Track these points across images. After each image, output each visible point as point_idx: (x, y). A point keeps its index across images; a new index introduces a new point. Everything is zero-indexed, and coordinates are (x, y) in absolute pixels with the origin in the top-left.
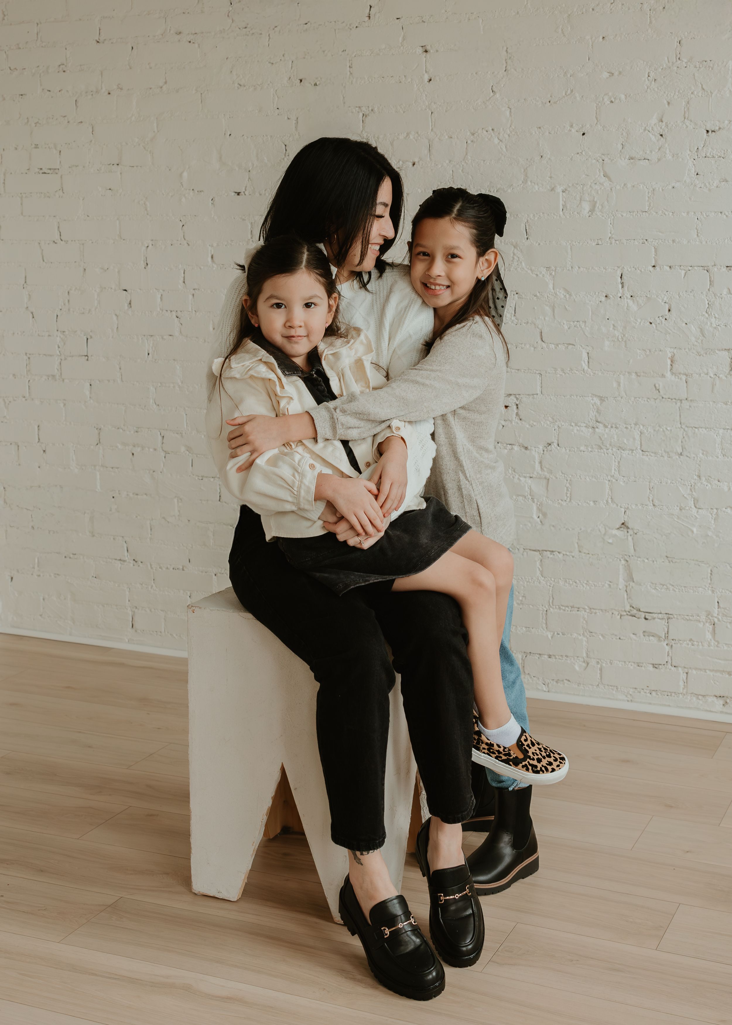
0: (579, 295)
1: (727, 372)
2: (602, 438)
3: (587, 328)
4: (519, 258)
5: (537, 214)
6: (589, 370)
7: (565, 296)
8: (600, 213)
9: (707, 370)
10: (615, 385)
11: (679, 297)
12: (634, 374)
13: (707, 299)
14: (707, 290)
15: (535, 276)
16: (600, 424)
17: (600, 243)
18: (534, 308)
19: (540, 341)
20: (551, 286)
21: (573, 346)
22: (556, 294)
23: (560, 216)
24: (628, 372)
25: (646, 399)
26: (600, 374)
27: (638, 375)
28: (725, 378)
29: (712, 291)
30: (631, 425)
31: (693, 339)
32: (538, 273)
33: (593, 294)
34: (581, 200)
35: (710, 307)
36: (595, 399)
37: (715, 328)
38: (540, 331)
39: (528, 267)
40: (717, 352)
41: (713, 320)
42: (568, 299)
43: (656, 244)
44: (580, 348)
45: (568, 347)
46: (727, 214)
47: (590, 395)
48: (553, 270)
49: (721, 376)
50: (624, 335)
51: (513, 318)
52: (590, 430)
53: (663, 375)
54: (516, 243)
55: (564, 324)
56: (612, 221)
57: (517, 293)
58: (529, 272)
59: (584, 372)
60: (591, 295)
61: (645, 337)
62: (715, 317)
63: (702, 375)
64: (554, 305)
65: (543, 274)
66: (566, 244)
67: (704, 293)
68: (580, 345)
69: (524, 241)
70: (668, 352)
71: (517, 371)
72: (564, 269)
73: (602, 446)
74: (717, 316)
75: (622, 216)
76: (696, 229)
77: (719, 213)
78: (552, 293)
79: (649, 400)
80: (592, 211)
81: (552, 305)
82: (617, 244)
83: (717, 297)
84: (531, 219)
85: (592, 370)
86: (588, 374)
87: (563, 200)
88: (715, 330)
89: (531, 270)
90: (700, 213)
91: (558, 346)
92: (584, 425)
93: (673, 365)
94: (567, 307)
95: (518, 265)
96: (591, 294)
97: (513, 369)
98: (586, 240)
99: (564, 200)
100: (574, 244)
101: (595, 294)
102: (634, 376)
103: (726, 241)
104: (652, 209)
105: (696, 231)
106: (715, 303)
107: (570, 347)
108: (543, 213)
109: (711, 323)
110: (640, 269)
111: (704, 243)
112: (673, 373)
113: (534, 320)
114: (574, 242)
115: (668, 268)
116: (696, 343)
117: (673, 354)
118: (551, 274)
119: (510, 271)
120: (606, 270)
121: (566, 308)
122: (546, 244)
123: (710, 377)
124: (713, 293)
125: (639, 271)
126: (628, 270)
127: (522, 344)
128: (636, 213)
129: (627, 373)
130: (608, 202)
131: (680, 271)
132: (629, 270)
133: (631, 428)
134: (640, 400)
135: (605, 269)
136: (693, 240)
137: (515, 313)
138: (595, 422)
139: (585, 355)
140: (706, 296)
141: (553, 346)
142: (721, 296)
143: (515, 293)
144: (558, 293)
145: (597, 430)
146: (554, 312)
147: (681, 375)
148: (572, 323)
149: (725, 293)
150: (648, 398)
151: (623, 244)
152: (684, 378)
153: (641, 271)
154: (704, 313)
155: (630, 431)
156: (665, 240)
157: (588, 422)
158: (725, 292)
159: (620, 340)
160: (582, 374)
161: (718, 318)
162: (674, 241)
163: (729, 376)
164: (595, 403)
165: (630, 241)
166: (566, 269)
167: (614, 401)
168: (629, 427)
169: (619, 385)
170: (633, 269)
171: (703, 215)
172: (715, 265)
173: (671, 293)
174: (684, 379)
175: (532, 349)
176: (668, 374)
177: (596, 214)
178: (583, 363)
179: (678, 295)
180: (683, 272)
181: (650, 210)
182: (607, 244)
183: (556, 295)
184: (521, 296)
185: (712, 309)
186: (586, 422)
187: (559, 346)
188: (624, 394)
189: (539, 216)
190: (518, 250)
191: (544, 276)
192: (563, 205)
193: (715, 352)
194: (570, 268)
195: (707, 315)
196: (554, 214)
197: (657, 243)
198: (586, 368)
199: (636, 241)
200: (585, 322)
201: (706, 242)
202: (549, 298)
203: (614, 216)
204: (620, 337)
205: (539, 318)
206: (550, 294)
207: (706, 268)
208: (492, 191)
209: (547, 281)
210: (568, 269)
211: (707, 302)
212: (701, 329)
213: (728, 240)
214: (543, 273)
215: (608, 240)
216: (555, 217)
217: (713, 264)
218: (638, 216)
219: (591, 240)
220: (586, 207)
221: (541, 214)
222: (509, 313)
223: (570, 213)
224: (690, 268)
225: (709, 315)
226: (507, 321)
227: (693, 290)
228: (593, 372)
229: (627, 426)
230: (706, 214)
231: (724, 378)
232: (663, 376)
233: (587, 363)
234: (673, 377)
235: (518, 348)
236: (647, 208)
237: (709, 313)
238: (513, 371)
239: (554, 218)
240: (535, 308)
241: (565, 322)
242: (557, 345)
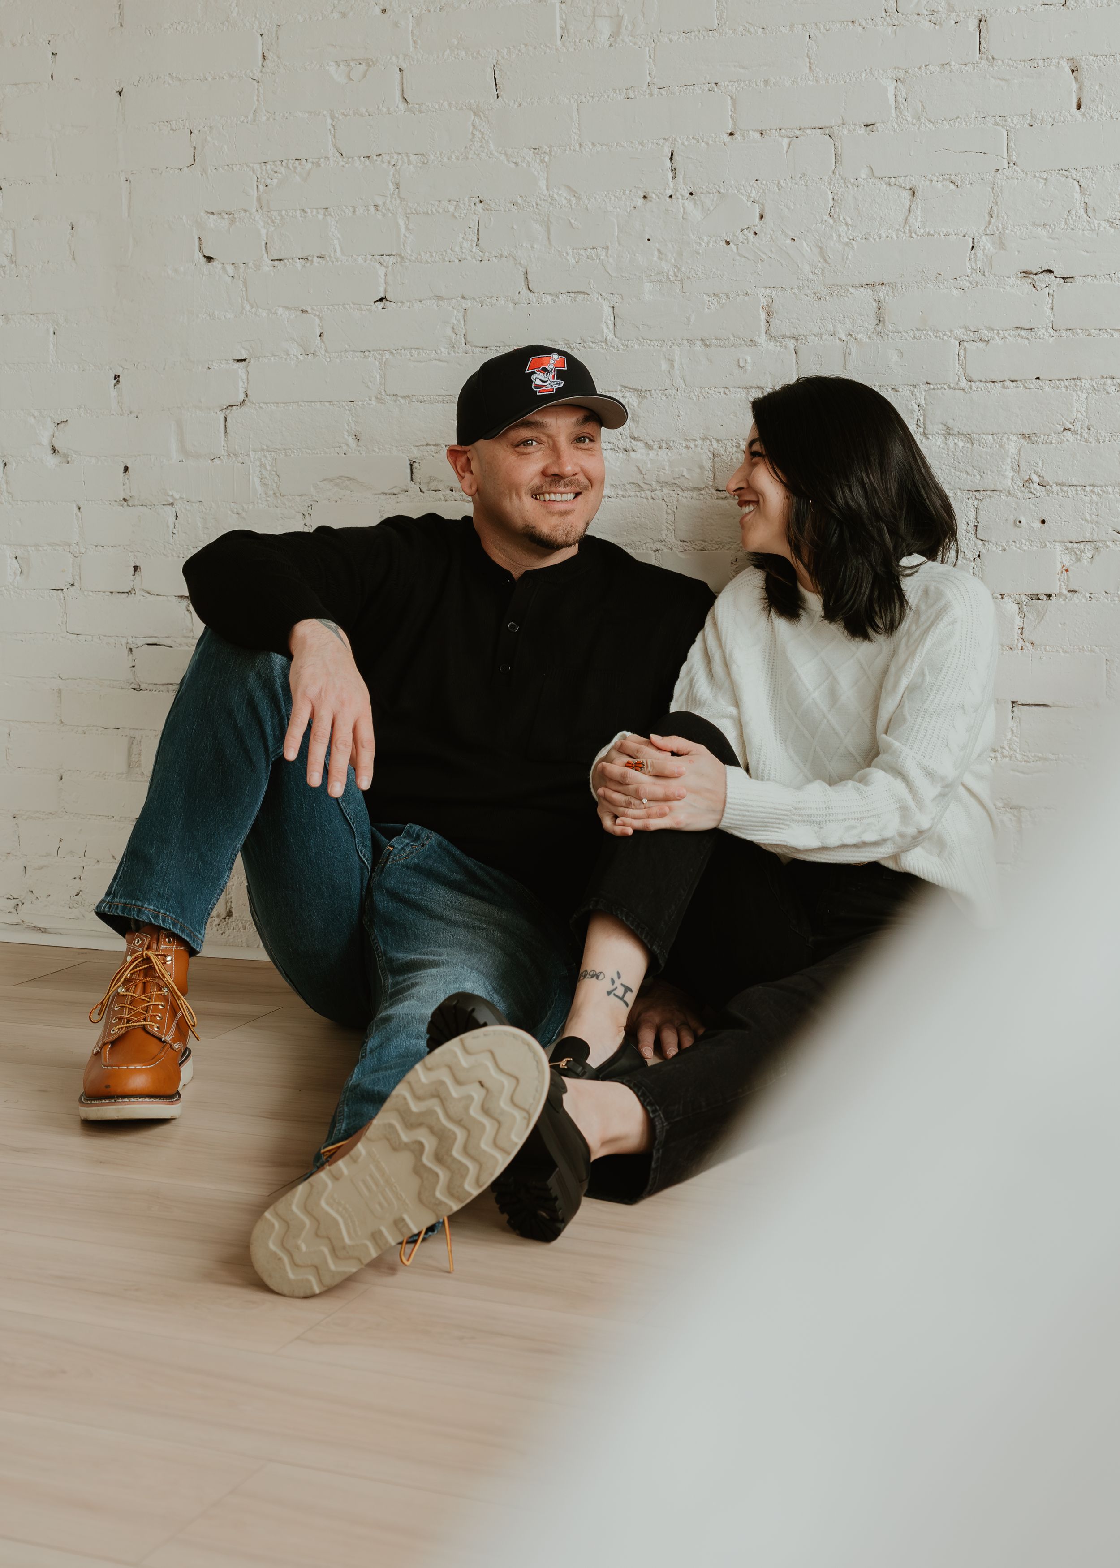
0: (595, 198)
1: (871, 328)
2: (641, 468)
3: (611, 260)
4: (483, 134)
5: (514, 47)
6: (616, 339)
7: (569, 201)
8: (630, 38)
9: (834, 326)
10: (664, 366)
11: (779, 189)
12: (699, 343)
13: (830, 189)
14: (831, 173)
15: (513, 165)
16: (639, 444)
17: (631, 95)
18: (513, 228)
19: (525, 291)
20: (543, 184)
21: (586, 296)
22: (552, 198)
23: (556, 49)
24: (688, 340)
25: (722, 390)
26: (636, 346)
27: (706, 345)
28: (868, 340)
29: (839, 175)
30: (695, 440)
31: (807, 268)
32: (519, 160)
33: (620, 194)
34: (594, 16)
35: (836, 204)
36: (627, 395)
37: (847, 244)
38: (525, 271)
39: (500, 149)
40: (851, 290)
41: (843, 229)
42: (574, 207)
43: (734, 91)
44: (598, 299)
45: (575, 297)
46: (864, 23)
47: (619, 388)
48: (545, 153)
49: (860, 336)
50: (679, 269)
51: (474, 249)
52: (621, 455)
53: (751, 340)
54: (478, 106)
55: (567, 254)
56: (652, 52)
57: (481, 202)
58: (503, 158)
59: (607, 344)
60: (616, 197)
61: (717, 269)
62: (846, 224)
63: (824, 337)
64: (548, 219)
65: (528, 162)
66: (570, 101)
67: (826, 178)
68: (598, 293)
69: (491, 101)
70: (760, 296)
71: (483, 350)
72: (565, 150)
73: (643, 485)
74: (849, 221)
75: (671, 40)
76: (808, 56)
77: (850, 24)
78: (545, 196)
79: (727, 391)
80: (615, 35)
81: (546, 219)
82: (662, 95)
83: (849, 185)
84: (503, 58)
85: (621, 339)
86: (614, 347)
87: (561, 19)
88: (846, 248)
89: (506, 154)
90: (814, 26)
91: (558, 298)
92: (610, 446)
93: (771, 320)
94: (572, 221)
95: (481, 146)
96: (617, 194)
97: (477, 347)
98: (605, 92)
99: (564, 17)
100: (584, 100)
101: (624, 194)
102: (698, 347)
103: (864, 75)
104: (725, 23)
105: (808, 60)
106: (846, 195)
107: (580, 297)
108: (526, 45)
109: (840, 236)
110: (705, 140)
111: (822, 82)
112: (771, 337)
113: (512, 249)
114: (583, 97)
115: (758, 135)
116: (812, 276)
117: (770, 300)
118: (542, 161)
119: (468, 159)
120: (643, 146)
121: (570, 222)
122: (532, 103)
123: (840, 339)
124: (842, 179)
125: (703, 144)
126: (683, 144)
127: (491, 297)
128: (697, 33)
129: (685, 342)
130: (643, 17)
131: (780, 138)
132: (686, 143)
133: (696, 446)
134: (711, 392)
135: (641, 144)
136: (801, 78)
137: (478, 240)
138: (629, 439)
139: (607, 311)
140: (830, 184)
141: (549, 298)
142: (856, 183)
143: (477, 200)
144: (555, 196)
145: (632, 454)
146: (549, 231)
147: (787, 340)
148: (582, 252)
149: (864, 176)
150: (727, 388)
151: (674, 94)
152: (791, 344)
153: (707, 144)
154: (826, 217)
155: (694, 452)
156: (750, 81)
157: (615, 441)
158: (864, 174)
159: (672, 279)
160: (603, 348)
161: (852, 226)
162: (766, 82)
163: (874, 336)
164: (628, 402)
165: (686, 89)
166: (570, 149)
167: (664, 398)
168: (692, 446)
169: (672, 366)
170: (693, 141)
171: (820, 30)
172: (844, 124)
173: (764, 182)
174: (793, 347)
175: (511, 305)
176: (762, 339)
177: (623, 41)
178: (604, 326)
179: (778, 186)
180: (786, 141)
181: (722, 26)
182: (644, 95)
183: (552, 200)
184: (489, 205)
185: (840, 208)
186: (612, 441)
187: (561, 297)
188: (682, 382)
189: (519, 51)
190: (481, 118)
191: (529, 166)
192: (561, 27)
193: (848, 290)
194: (577, 147)
195: (831, 221)
196: (546, 46)
197: (736, 89)
198: (610, 336)
199: (696, 88)
200: (607, 248)
201: (827, 80)
202: (539, 207)
203: (656, 41)
204: (671, 273)
205: (522, 245)
206: (541, 200)
207: (827, 131)
208: (432, 10)
209: (536, 173)
210: (572, 148)
211: (831, 197)
212: (821, 248)
213: (867, 74)
214: (527, 158)
215: (645, 88)
216: (548, 51)
217: (841, 122)
218: (699, 39)
219: (614, 90)
220: (605, 28)
221: (523, 46)
222: (467, 240)
223: (575, 41)
224: (798, 133)
225: (835, 221)
226: (464, 256)
227: (804, 175)
228: (623, 345)
229: (688, 444)
230: (824, 26)
231: (865, 339)
232: (753, 343)
233: (611, 327)
234: (772, 344)
235: (484, 306)
236: (716, 22)
237: (836, 216)
238: (477, 350)
239: (545, 53)
240: (515, 227)
241: (570, 251)
242: (557, 295)
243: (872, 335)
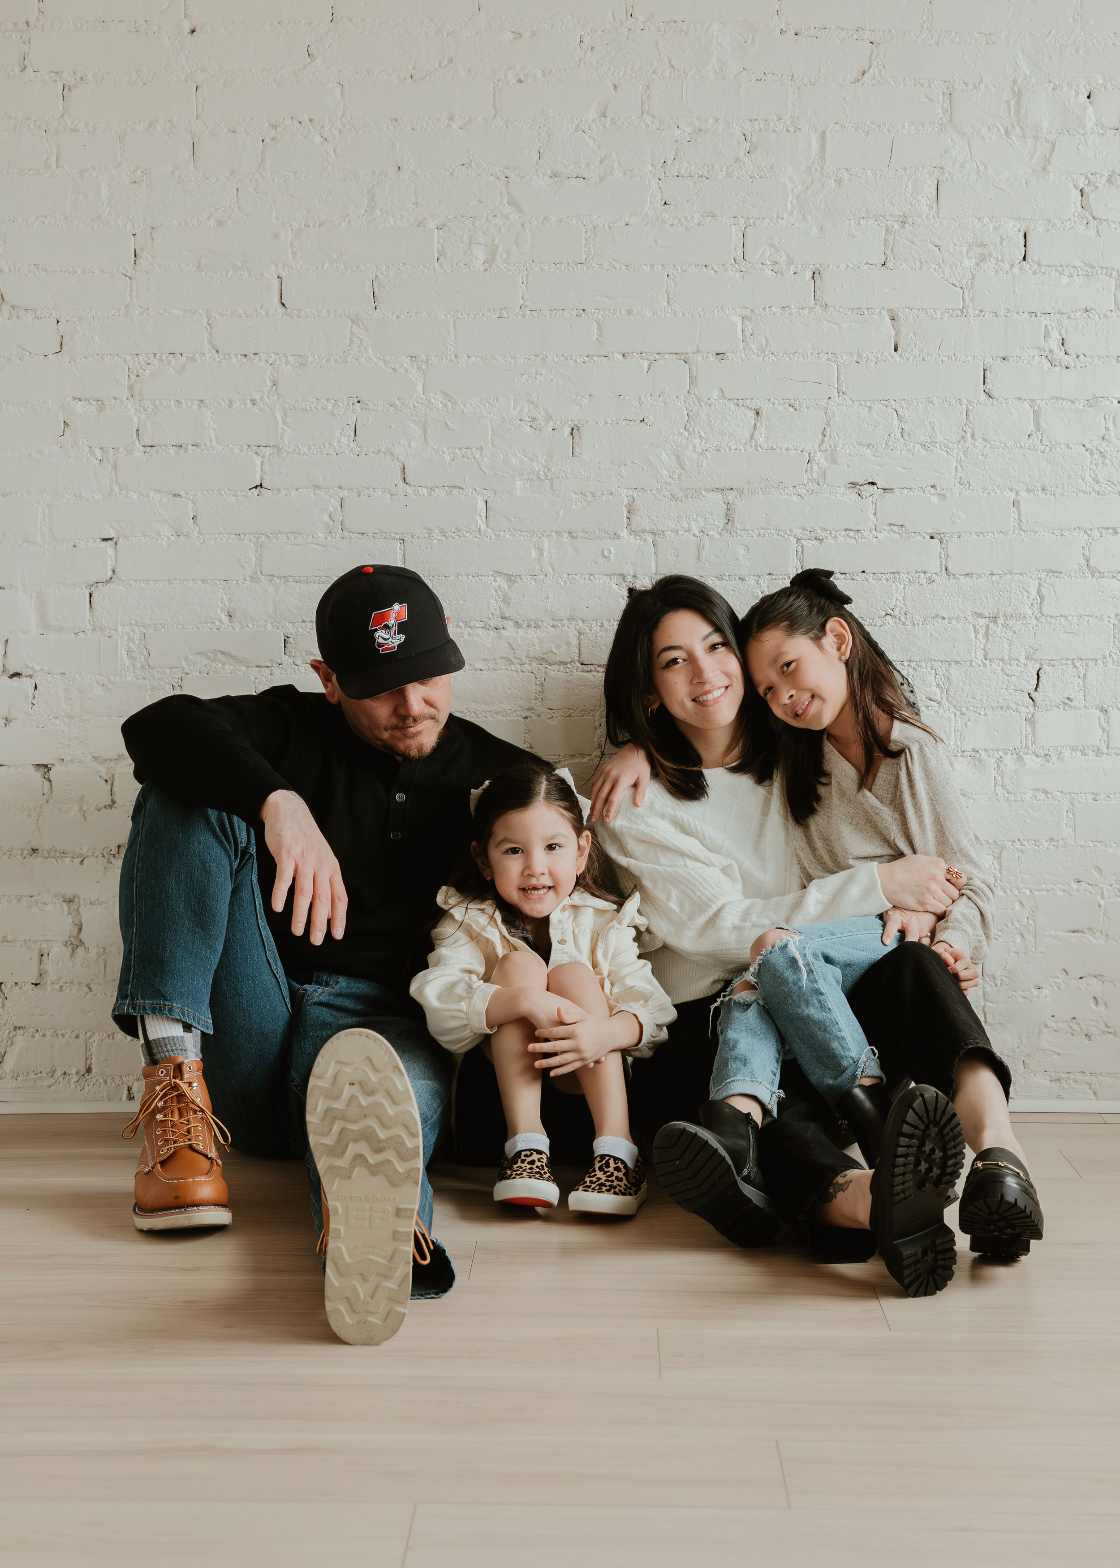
0: (471, 404)
1: (721, 526)
2: (512, 644)
3: (485, 459)
4: (361, 340)
5: (393, 264)
6: (489, 530)
7: (445, 405)
8: (504, 265)
9: (689, 524)
10: (534, 554)
11: (640, 405)
12: (566, 535)
13: (685, 407)
14: (686, 393)
15: (390, 370)
16: (510, 623)
17: (505, 315)
18: (390, 427)
19: (401, 484)
20: (420, 388)
21: (461, 490)
22: (429, 402)
23: (434, 270)
24: (556, 532)
25: (587, 577)
26: (508, 536)
27: (573, 537)
28: (719, 536)
29: (694, 394)
30: (562, 620)
31: (665, 473)
32: (397, 367)
33: (493, 401)
34: (470, 242)
35: (691, 420)
36: (498, 579)
37: (701, 454)
38: (402, 466)
39: (378, 355)
40: (704, 493)
41: (697, 441)
42: (450, 411)
43: (600, 317)
44: (472, 493)
45: (451, 491)
46: (716, 268)
47: (491, 573)
48: (422, 361)
49: (711, 533)
50: (549, 470)
51: (352, 444)
52: (492, 632)
53: (615, 534)
54: (357, 315)
55: (443, 452)
56: (525, 278)
57: (359, 402)
58: (381, 363)
59: (480, 534)
60: (489, 403)
61: (584, 471)
62: (700, 437)
63: (680, 532)
64: (425, 419)
65: (406, 368)
66: (446, 316)
67: (682, 397)
68: (472, 488)
69: (371, 312)
70: (623, 495)
71: (360, 536)
72: (442, 360)
73: (512, 658)
74: (703, 435)
75: (542, 270)
76: (667, 292)
77: (704, 267)
78: (422, 399)
79: (592, 578)
80: (490, 261)
81: (423, 420)
82: (534, 317)
83: (703, 404)
84: (382, 273)
85: (493, 530)
86: (487, 537)
87: (439, 243)
88: (701, 457)
89: (384, 360)
90: (672, 267)
91: (434, 491)
92: (482, 624)
93: (632, 517)
94: (449, 423)
95: (359, 352)
96: (491, 401)
97: (353, 533)
98: (480, 311)
99: (441, 241)
100: (460, 316)
101: (497, 401)
102: (565, 538)
103: (716, 311)
104: (593, 258)
105: (666, 295)
106: (700, 412)
107: (455, 491)
108: (404, 264)
109: (695, 447)
110: (573, 358)
111: (680, 315)
112: (631, 532)
113: (389, 446)
114: (459, 314)
115: (620, 357)
116: (669, 480)
117: (632, 500)
118: (419, 368)
119: (346, 362)
120: (515, 360)
121: (447, 425)
122: (410, 316)
123: (694, 535)
124: (696, 398)
125: (572, 362)
126: (553, 361)
127: (368, 489)
128: (566, 265)
129: (554, 534)
130: (517, 247)
131: (641, 361)
132: (556, 360)
133: (563, 625)
134: (578, 578)
135: (515, 358)
136: (661, 310)
137: (355, 435)
138: (500, 619)
139: (481, 505)
140: (685, 402)
141: (425, 490)
142: (709, 402)
143: (356, 400)
144: (432, 400)
145: (503, 631)
146: (425, 431)
147: (646, 534)
148: (457, 451)
149: (715, 397)
150: (591, 575)
151: (545, 316)
152: (650, 539)
153: (576, 362)
154: (682, 430)
155: (562, 630)
156: (614, 310)
157: (487, 620)
158: (715, 394)
159: (543, 478)
160: (476, 537)
161: (705, 439)
162: (629, 312)
163: (724, 533)
164: (500, 585)
165: (557, 313)
166: (447, 359)
167: (533, 582)
168: (560, 625)
169: (541, 554)
170: (561, 358)
171: (677, 270)
172: (698, 352)
173: (627, 398)
174: (651, 541)
175: (388, 496)
176: (624, 533)
177: (498, 267)
178: (478, 517)
179: (639, 402)
180: (646, 364)
181: (589, 261)
182: (517, 316)
183: (429, 403)
184: (367, 405)
185: (695, 423)
186: (484, 620)
187: (436, 490)
188: (550, 569)
189: (398, 269)
190: (359, 326)
191: (407, 372)
192: (438, 251)
193: (701, 493)
194: (453, 357)
195: (686, 434)
196: (424, 266)
197: (602, 316)
198: (483, 527)
199: (565, 312)
200: (481, 449)
201: (684, 314)
202: (416, 409)
203: (528, 270)
204: (541, 473)
205: (399, 443)
206: (418, 402)
207: (683, 357)
208: (312, 225)
209: (414, 379)
210: (449, 358)
211: (686, 413)
212: (678, 457)
213: (718, 311)
214: (405, 365)
215: (518, 310)
216: (426, 270)
217: (695, 350)
218: (569, 270)
219: (489, 310)
220: (480, 254)
221: (401, 265)
222: (345, 436)
223: (452, 264)
224: (657, 357)
225: (690, 434)
226: (342, 450)
227: (663, 393)
228: (495, 535)
229: (556, 623)
230: (681, 267)
231: (717, 536)
232: (616, 536)
233: (484, 518)
234: (632, 537)
235: (362, 496)
236: (584, 257)
237: (691, 429)
238: (354, 536)
239: (423, 272)
240: (393, 426)
241: (445, 450)
242: (432, 489)
243: (723, 532)
